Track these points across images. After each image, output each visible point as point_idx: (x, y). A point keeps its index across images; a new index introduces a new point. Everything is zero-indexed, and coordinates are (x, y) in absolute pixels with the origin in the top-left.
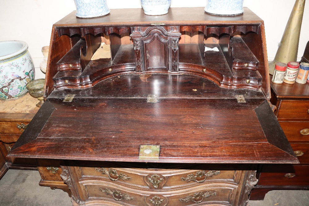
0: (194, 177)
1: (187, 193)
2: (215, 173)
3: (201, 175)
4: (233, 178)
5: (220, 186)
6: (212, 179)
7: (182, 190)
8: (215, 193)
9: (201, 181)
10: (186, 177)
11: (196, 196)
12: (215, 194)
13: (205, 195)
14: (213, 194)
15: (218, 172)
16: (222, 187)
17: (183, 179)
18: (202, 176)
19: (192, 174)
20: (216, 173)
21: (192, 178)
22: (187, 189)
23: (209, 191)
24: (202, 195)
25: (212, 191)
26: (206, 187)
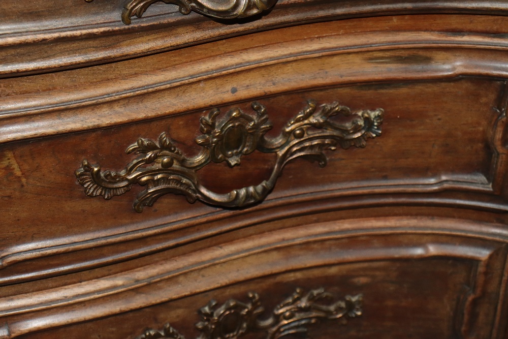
0: (182, 162)
1: (139, 301)
2: (348, 125)
3: (238, 143)
4: (485, 168)
5: (389, 239)
6: (323, 182)
7: (103, 284)
8: (354, 299)
9: (243, 192)
10: (119, 159)
11: (218, 324)
12: (350, 306)
13: (278, 318)
14: (339, 309)
15: (367, 120)
16: (399, 245)
17: (96, 178)
18: (246, 157)
19: (168, 131)
20: (357, 129)
21: (166, 167)
22: (142, 274)
23: (306, 286)
24: (263, 316)
25: (327, 282)
26: (286, 249)
